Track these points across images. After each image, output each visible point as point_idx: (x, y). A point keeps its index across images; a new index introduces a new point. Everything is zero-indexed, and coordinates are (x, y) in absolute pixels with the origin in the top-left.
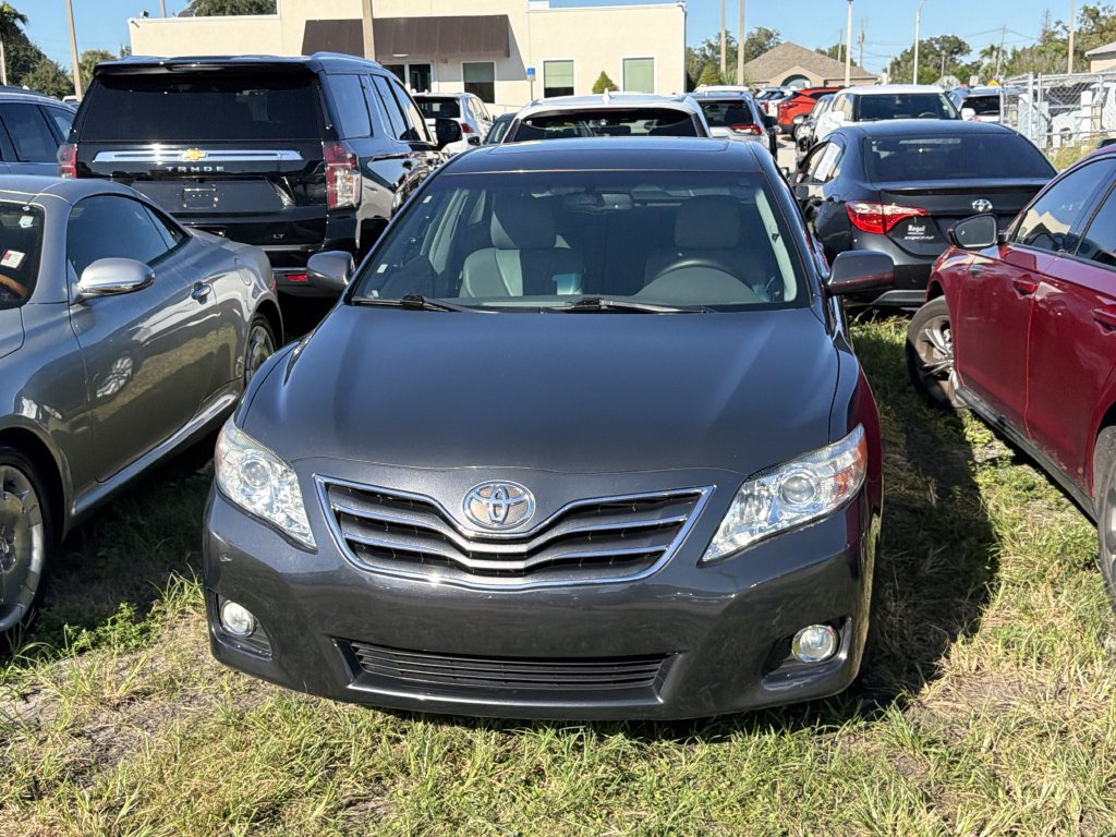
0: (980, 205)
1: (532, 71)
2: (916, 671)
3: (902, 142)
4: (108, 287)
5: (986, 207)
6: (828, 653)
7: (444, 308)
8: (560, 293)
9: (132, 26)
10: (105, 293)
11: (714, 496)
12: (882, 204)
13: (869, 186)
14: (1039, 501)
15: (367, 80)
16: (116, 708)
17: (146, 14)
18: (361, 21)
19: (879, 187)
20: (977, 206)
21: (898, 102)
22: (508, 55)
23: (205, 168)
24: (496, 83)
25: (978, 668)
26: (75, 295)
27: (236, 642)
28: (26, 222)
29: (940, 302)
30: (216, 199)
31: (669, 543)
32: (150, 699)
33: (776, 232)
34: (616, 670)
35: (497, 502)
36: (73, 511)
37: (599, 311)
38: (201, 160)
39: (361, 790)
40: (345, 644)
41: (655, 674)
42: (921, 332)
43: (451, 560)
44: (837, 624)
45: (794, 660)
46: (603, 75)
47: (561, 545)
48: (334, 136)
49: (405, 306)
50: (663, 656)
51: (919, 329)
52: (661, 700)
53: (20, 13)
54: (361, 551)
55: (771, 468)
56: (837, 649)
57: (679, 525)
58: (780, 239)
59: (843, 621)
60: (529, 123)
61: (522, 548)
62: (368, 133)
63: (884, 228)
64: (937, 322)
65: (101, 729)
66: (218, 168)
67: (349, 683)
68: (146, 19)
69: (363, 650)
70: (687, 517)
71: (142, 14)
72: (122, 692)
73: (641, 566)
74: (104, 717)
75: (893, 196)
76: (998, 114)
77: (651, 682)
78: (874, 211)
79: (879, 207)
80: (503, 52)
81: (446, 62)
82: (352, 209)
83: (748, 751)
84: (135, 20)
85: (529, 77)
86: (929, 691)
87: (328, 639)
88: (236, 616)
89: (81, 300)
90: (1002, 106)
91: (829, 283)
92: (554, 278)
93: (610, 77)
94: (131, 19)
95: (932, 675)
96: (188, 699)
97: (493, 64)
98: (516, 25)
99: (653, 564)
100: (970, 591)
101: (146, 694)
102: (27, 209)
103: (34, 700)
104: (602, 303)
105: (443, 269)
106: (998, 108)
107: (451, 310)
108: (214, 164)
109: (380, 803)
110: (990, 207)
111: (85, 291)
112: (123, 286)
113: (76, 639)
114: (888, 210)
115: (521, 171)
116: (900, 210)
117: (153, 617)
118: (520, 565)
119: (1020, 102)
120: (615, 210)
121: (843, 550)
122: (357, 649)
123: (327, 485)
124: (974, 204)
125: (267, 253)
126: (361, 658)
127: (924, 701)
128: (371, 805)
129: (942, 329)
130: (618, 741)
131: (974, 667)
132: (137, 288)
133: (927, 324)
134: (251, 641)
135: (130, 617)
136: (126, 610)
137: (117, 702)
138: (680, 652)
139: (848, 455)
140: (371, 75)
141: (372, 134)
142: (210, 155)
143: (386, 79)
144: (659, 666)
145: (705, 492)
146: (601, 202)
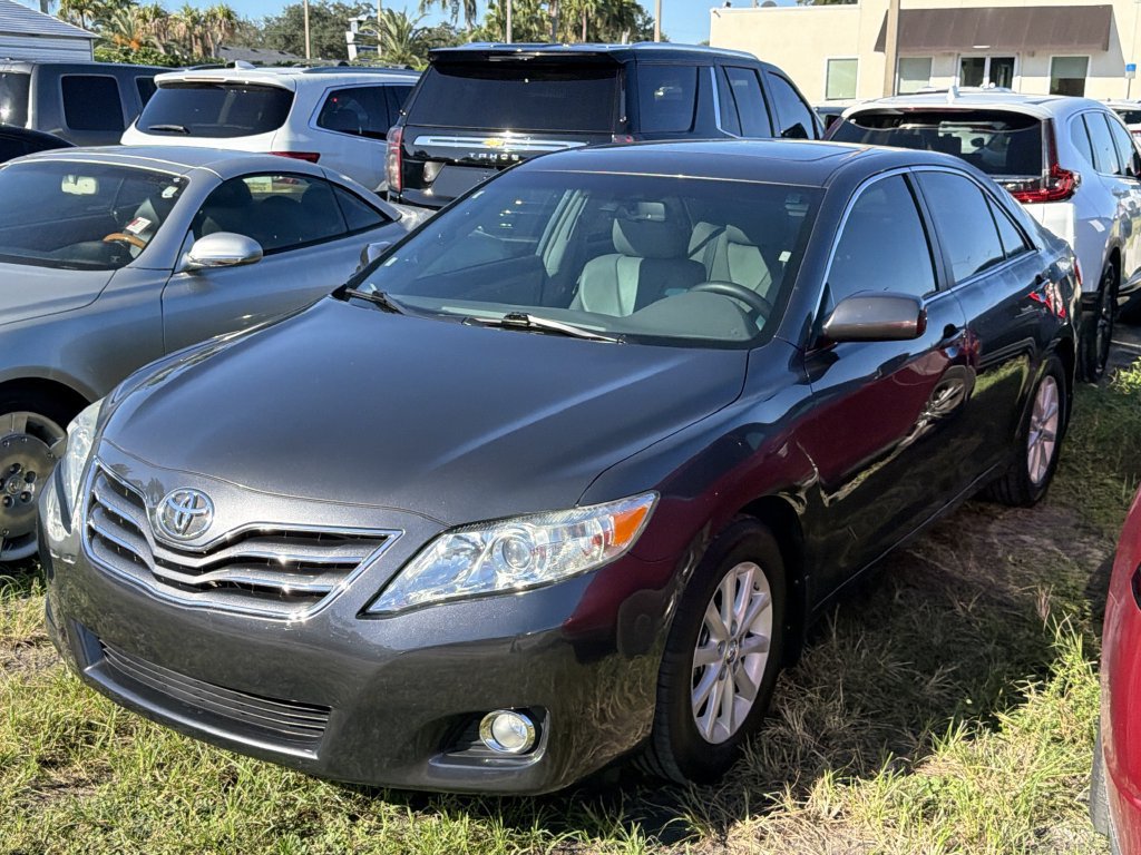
1: (1133, 68)
4: (223, 259)
9: (713, 16)
10: (224, 265)
11: (399, 542)
17: (728, 5)
22: (1106, 48)
23: (502, 156)
24: (1088, 80)
26: (183, 264)
28: (169, 192)
35: (183, 510)
38: (499, 148)
39: (83, 775)
41: (325, 726)
43: (145, 563)
44: (534, 715)
45: (481, 745)
48: (628, 128)
52: (315, 757)
53: (638, 3)
56: (532, 747)
57: (352, 566)
60: (853, 121)
61: (197, 563)
66: (513, 157)
68: (728, 8)
71: (725, 4)
80: (1100, 45)
81: (1033, 55)
84: (718, 10)
85: (1127, 74)
89: (188, 269)
91: (827, 326)
94: (714, 9)
97: (1087, 58)
98: (1120, 17)
102: (176, 180)
108: (509, 152)
111: (195, 261)
123: (99, 468)
127: (732, 836)
140: (723, 67)
142: (507, 143)
143: (756, 71)
145: (392, 536)
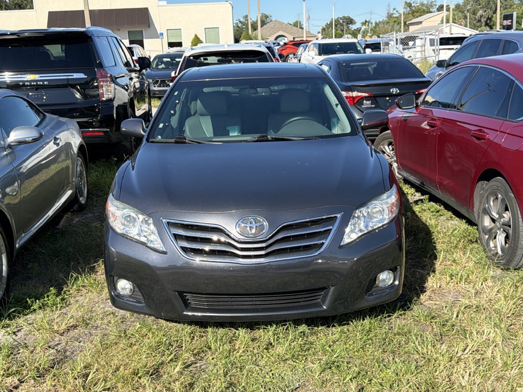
0: (394, 91)
1: (162, 34)
2: (417, 289)
3: (351, 64)
4: (22, 140)
5: (397, 91)
6: (391, 282)
7: (195, 142)
8: (231, 135)
10: (20, 143)
11: (343, 217)
12: (352, 92)
13: (345, 84)
14: (442, 217)
15: (110, 39)
16: (62, 335)
18: (83, 11)
19: (350, 84)
20: (393, 91)
21: (338, 46)
22: (149, 27)
23: (39, 83)
24: (144, 40)
25: (440, 287)
26: (7, 144)
27: (124, 298)
29: (388, 133)
30: (45, 97)
31: (326, 238)
32: (77, 329)
33: (337, 102)
34: (304, 296)
35: (251, 225)
36: (17, 246)
37: (268, 140)
38: (36, 79)
39: (192, 358)
40: (181, 294)
41: (321, 297)
42: (379, 147)
43: (231, 252)
44: (394, 270)
45: (377, 286)
46: (196, 36)
47: (280, 242)
48: (101, 66)
49: (176, 142)
50: (324, 288)
51: (379, 145)
52: (325, 307)
54: (188, 251)
55: (363, 204)
56: (394, 280)
57: (330, 230)
58: (339, 106)
59: (396, 268)
60: (192, 58)
61: (264, 245)
62: (114, 64)
63: (354, 102)
64: (386, 142)
65: (58, 344)
66: (45, 83)
67: (184, 312)
69: (189, 296)
70: (333, 227)
72: (63, 327)
73: (314, 250)
74: (57, 339)
75: (356, 88)
76: (380, 51)
77: (319, 300)
78: (348, 95)
79: (350, 93)
80: (146, 25)
81: (119, 30)
82: (111, 101)
83: (358, 328)
85: (160, 37)
86: (423, 297)
87: (174, 292)
88: (124, 286)
89: (10, 146)
90: (382, 47)
91: (362, 125)
92: (228, 128)
93: (199, 37)
95: (423, 290)
96: (94, 328)
97: (142, 31)
98: (152, 12)
99: (320, 249)
100: (429, 255)
101: (75, 327)
103: (19, 334)
104: (269, 137)
105: (176, 126)
106: (380, 48)
107: (199, 143)
108: (43, 81)
109: (202, 364)
110: (398, 91)
111: (12, 142)
112: (27, 139)
113: (32, 306)
114: (355, 94)
115: (207, 80)
116: (360, 94)
117: (65, 293)
118: (263, 253)
119: (390, 45)
120: (263, 95)
121: (395, 238)
122: (186, 296)
123: (168, 223)
124: (391, 90)
125: (78, 122)
126: (188, 300)
127: (422, 302)
128: (198, 365)
129: (389, 145)
130: (303, 328)
131: (438, 286)
132: (35, 140)
133: (382, 143)
134: (132, 297)
135: (55, 294)
136: (53, 290)
137: (62, 331)
138: (332, 286)
139: (393, 197)
140: (111, 37)
141: (116, 65)
142: (40, 77)
143: (116, 38)
144: (323, 293)
145: (339, 216)
146: (257, 92)
